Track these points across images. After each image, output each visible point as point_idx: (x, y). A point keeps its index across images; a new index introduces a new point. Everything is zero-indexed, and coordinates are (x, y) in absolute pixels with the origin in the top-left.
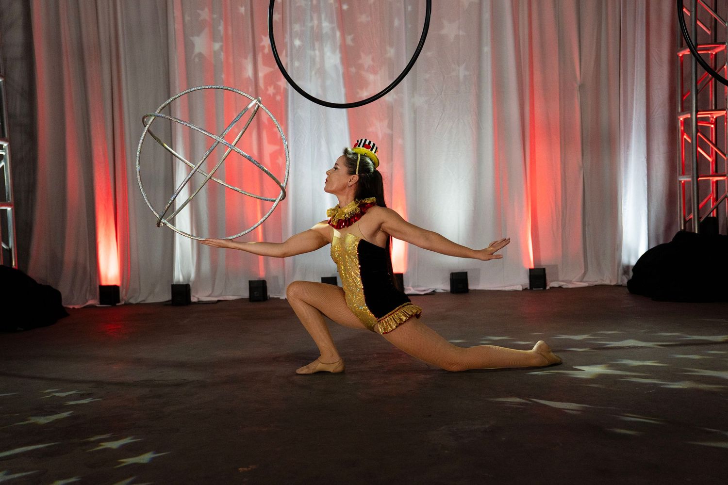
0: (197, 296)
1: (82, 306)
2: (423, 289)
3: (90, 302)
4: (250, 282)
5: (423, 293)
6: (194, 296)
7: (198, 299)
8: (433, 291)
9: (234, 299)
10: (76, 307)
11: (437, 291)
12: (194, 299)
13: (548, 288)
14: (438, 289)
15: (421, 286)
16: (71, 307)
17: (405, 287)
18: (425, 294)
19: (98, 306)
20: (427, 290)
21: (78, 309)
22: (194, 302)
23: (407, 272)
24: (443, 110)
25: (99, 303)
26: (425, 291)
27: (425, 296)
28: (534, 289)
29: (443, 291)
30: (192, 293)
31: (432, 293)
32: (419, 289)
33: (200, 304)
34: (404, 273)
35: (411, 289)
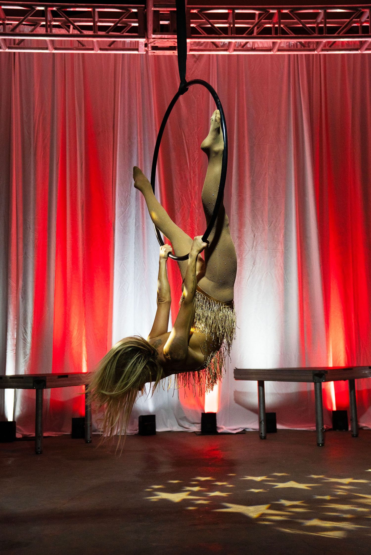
5: (235, 432)
6: (19, 433)
8: (244, 430)
11: (247, 430)
12: (19, 435)
13: (350, 429)
14: (248, 428)
15: (232, 426)
17: (217, 425)
18: (237, 433)
20: (238, 429)
22: (19, 438)
23: (220, 412)
24: (254, 264)
26: (236, 429)
27: (237, 435)
28: (337, 430)
29: (253, 430)
30: (17, 430)
31: (244, 432)
32: (230, 428)
33: (24, 440)
34: (217, 413)
35: (223, 427)
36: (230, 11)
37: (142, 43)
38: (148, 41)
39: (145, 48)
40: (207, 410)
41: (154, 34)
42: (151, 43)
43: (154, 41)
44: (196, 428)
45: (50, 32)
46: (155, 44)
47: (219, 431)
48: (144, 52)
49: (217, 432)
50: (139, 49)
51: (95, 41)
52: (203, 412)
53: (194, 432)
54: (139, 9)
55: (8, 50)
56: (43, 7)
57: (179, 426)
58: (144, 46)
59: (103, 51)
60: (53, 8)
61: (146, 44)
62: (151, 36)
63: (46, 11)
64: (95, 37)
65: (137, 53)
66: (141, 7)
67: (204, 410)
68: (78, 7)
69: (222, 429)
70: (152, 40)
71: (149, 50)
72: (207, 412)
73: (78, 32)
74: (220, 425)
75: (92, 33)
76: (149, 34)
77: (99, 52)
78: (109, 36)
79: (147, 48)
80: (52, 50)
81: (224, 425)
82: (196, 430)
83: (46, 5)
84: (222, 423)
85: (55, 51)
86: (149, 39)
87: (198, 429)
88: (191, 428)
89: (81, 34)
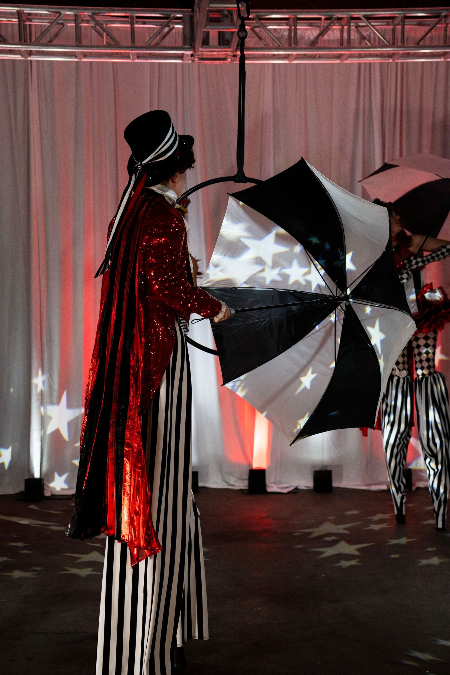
0: (50, 490)
2: (286, 485)
5: (285, 491)
6: (47, 489)
7: (53, 492)
8: (296, 489)
11: (300, 488)
12: (48, 493)
13: (414, 488)
14: (300, 486)
15: (283, 483)
17: (267, 484)
18: (289, 493)
20: (290, 487)
22: (48, 497)
23: (269, 468)
26: (287, 487)
27: (288, 495)
29: (305, 488)
31: (295, 491)
32: (281, 486)
33: (54, 499)
34: (266, 469)
35: (273, 485)
36: (291, 16)
37: (188, 55)
38: (195, 53)
40: (256, 465)
41: (201, 47)
43: (202, 54)
44: (243, 485)
45: (80, 43)
46: (203, 56)
47: (269, 490)
48: (189, 61)
49: (266, 491)
50: (184, 59)
52: (251, 468)
53: (241, 490)
54: (184, 14)
55: (29, 58)
56: (72, 12)
57: (224, 482)
58: (190, 57)
59: (141, 60)
60: (85, 12)
61: (192, 55)
62: (198, 49)
63: (76, 16)
64: (133, 49)
65: (180, 61)
66: (187, 12)
67: (252, 466)
68: (114, 11)
69: (272, 487)
70: (200, 53)
71: (195, 60)
72: (255, 468)
73: (114, 43)
74: (270, 483)
75: (130, 44)
76: (196, 47)
77: (136, 61)
78: (149, 48)
79: (192, 58)
80: (82, 59)
81: (274, 483)
82: (243, 488)
83: (75, 9)
84: (272, 481)
85: (85, 59)
86: (197, 52)
87: (245, 487)
88: (236, 484)
89: (117, 45)
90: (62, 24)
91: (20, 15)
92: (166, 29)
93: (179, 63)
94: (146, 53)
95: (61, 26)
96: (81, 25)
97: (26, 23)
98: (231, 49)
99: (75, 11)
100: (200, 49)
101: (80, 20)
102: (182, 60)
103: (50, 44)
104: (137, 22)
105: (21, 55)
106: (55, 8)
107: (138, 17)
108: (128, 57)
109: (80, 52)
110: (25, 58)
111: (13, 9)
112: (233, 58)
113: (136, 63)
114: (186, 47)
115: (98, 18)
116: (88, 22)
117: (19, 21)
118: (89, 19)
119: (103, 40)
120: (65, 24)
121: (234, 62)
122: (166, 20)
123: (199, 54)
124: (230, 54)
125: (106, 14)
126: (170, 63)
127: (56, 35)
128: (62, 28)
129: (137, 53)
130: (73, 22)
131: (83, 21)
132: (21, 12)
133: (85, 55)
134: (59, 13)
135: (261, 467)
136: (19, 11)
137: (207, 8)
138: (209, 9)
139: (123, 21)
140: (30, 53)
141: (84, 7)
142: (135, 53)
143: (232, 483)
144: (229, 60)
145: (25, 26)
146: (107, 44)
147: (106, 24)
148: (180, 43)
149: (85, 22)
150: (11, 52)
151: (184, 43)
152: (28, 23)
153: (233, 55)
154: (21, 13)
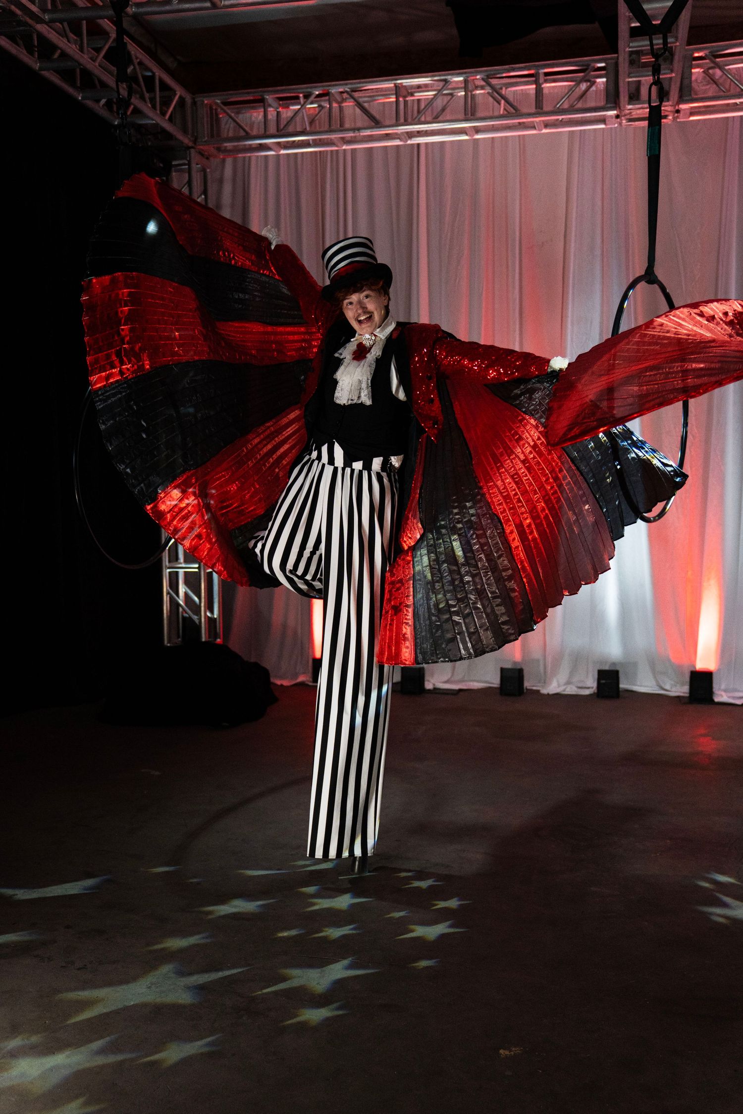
0: (432, 681)
1: (293, 682)
2: (741, 694)
3: (301, 679)
4: (502, 670)
6: (429, 681)
7: (434, 685)
9: (480, 687)
10: (286, 683)
12: (429, 686)
15: (739, 691)
16: (279, 682)
17: (714, 690)
19: (311, 684)
21: (287, 687)
22: (429, 690)
23: (719, 670)
25: (311, 680)
30: (427, 677)
32: (735, 696)
33: (436, 693)
34: (714, 671)
35: (723, 693)
37: (611, 116)
38: (620, 113)
39: (616, 120)
40: (700, 665)
41: (629, 104)
42: (625, 115)
43: (631, 113)
44: (682, 690)
45: (471, 115)
46: (632, 116)
47: (716, 699)
48: (615, 124)
49: (713, 700)
50: (607, 122)
51: (538, 121)
52: (693, 669)
53: (678, 697)
54: (607, 62)
55: (409, 142)
56: (461, 77)
57: (656, 687)
58: (614, 119)
59: (550, 129)
60: (476, 76)
61: (617, 117)
62: (625, 107)
63: (466, 81)
64: (537, 116)
65: (603, 126)
66: (611, 59)
67: (695, 667)
68: (514, 70)
69: (721, 696)
70: (628, 112)
71: (622, 123)
72: (700, 669)
73: (514, 111)
74: (719, 689)
75: (533, 110)
76: (622, 105)
77: (544, 131)
78: (559, 112)
79: (619, 120)
80: (474, 136)
81: (725, 691)
82: (682, 694)
83: (465, 73)
84: (723, 687)
85: (478, 135)
86: (623, 110)
87: (684, 693)
88: (674, 689)
89: (517, 113)
90: (451, 94)
91: (398, 88)
92: (584, 86)
93: (600, 129)
94: (558, 120)
95: (449, 97)
96: (474, 93)
97: (407, 99)
98: (670, 103)
99: (464, 75)
100: (627, 106)
101: (470, 87)
102: (605, 124)
103: (436, 120)
104: (546, 81)
105: (399, 138)
106: (440, 76)
107: (546, 74)
108: (534, 128)
109: (470, 127)
110: (404, 142)
111: (390, 85)
112: (676, 115)
113: (543, 134)
114: (609, 105)
115: (494, 82)
116: (482, 88)
117: (397, 98)
118: (483, 83)
119: (500, 108)
120: (455, 94)
121: (678, 120)
122: (582, 74)
123: (626, 113)
124: (669, 110)
125: (504, 75)
126: (595, 130)
127: (443, 110)
128: (451, 99)
129: (543, 121)
130: (463, 90)
131: (477, 88)
132: (400, 85)
133: (477, 130)
134: (446, 81)
135: (707, 669)
136: (397, 85)
137: (627, 49)
138: (631, 49)
139: (528, 81)
140: (411, 135)
141: (475, 69)
142: (540, 121)
143: (668, 687)
144: (670, 117)
145: (406, 102)
146: (505, 112)
147: (506, 88)
148: (602, 103)
149: (479, 89)
150: (388, 137)
151: (607, 101)
152: (409, 98)
153: (674, 110)
154: (399, 87)
